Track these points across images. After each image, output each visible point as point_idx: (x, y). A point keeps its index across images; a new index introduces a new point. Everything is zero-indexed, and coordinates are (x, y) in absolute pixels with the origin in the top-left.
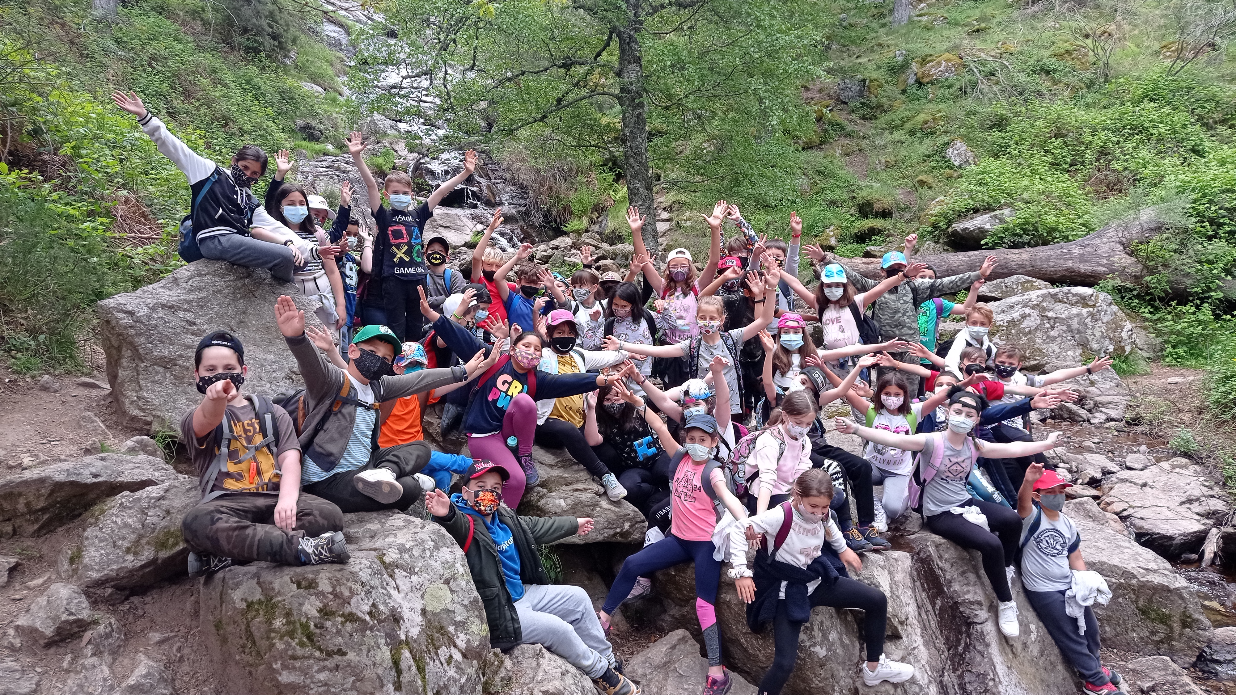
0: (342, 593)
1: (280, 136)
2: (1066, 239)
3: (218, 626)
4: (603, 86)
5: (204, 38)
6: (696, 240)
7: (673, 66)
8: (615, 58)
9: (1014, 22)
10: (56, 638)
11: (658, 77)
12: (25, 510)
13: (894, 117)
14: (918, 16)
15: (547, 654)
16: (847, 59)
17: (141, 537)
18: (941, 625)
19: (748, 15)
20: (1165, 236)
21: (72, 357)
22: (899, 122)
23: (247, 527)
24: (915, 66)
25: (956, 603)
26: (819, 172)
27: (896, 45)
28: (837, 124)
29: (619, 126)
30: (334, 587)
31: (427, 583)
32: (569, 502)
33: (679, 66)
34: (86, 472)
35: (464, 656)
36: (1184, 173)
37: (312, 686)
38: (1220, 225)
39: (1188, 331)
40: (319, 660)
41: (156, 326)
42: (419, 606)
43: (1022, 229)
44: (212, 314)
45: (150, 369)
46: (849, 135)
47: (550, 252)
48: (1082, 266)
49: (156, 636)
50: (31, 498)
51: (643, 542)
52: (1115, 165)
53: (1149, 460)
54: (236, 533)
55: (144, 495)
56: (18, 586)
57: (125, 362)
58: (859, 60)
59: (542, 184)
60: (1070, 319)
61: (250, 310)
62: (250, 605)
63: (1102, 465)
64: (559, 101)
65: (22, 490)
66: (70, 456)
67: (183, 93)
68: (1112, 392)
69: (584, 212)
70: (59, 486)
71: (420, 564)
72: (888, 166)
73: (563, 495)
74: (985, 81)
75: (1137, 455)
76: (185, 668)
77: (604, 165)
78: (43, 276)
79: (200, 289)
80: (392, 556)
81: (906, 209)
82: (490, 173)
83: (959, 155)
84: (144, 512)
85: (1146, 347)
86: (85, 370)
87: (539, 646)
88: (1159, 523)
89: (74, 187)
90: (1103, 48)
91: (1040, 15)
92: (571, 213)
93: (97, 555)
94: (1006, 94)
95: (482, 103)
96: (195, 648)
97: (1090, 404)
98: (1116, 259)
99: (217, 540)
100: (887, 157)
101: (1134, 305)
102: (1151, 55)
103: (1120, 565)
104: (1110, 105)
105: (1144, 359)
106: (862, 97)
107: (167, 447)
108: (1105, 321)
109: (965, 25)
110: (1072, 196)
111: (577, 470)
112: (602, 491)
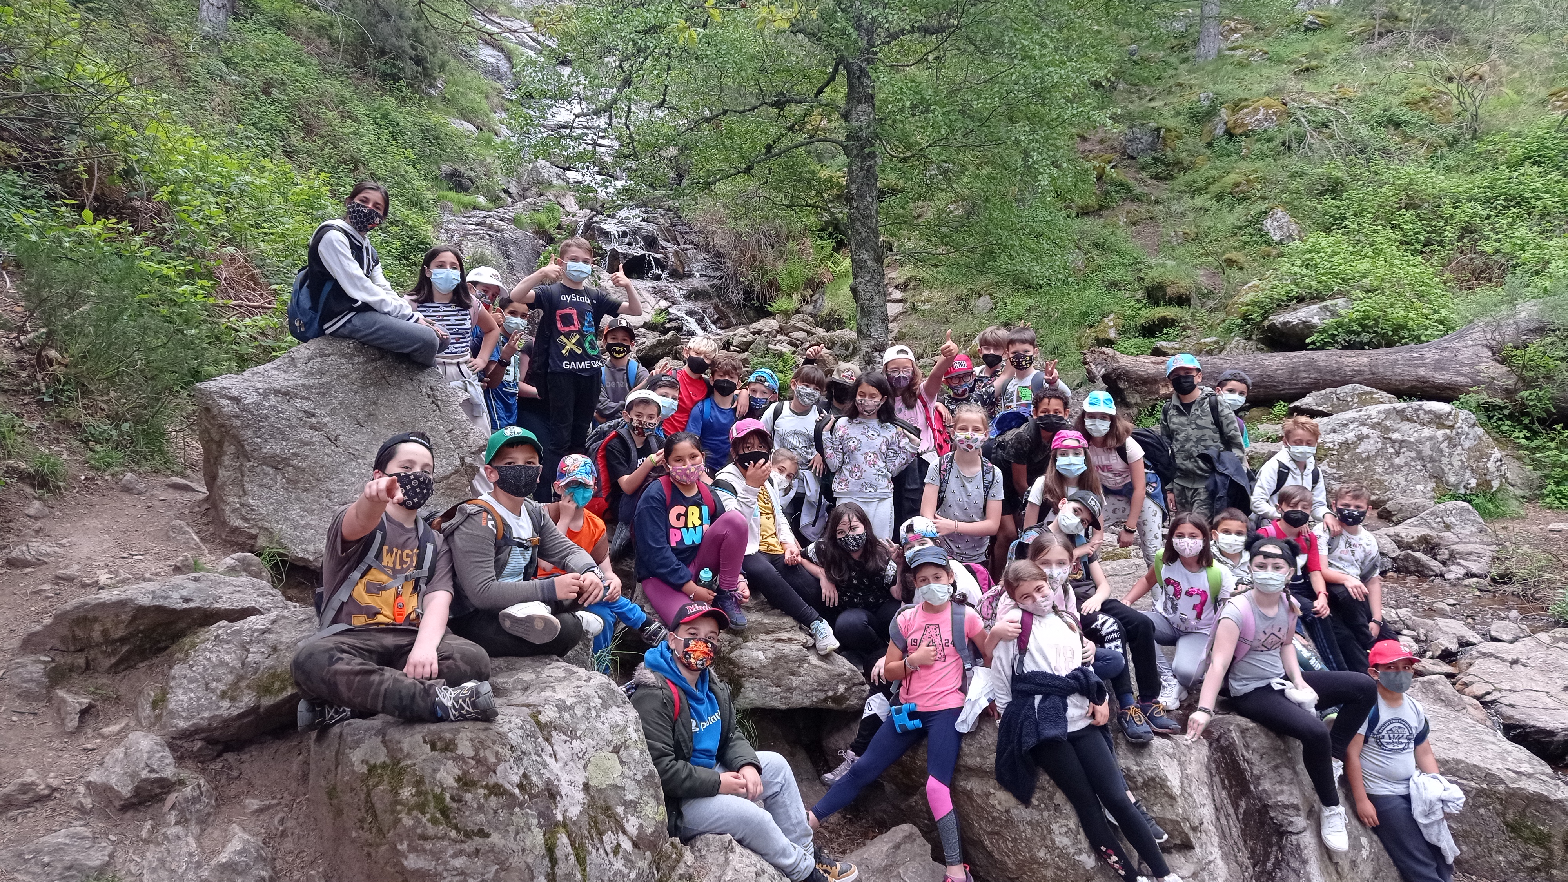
0: (486, 758)
1: (421, 184)
2: (1418, 339)
3: (332, 793)
4: (824, 130)
5: (331, 60)
6: (936, 327)
7: (913, 106)
8: (840, 95)
9: (1355, 60)
10: (134, 800)
11: (894, 121)
12: (101, 640)
13: (1196, 177)
14: (1230, 49)
15: (738, 848)
16: (1137, 102)
17: (240, 678)
18: (1246, 834)
19: (1013, 44)
20: (1549, 340)
21: (161, 451)
22: (1202, 184)
23: (371, 672)
24: (1224, 113)
25: (1266, 806)
26: (1097, 245)
27: (1201, 86)
28: (1122, 184)
29: (844, 181)
30: (477, 750)
31: (591, 751)
32: (770, 654)
33: (922, 106)
34: (176, 595)
35: (635, 845)
37: (445, 874)
40: (455, 841)
41: (267, 417)
42: (580, 779)
43: (1360, 325)
44: (335, 404)
45: (258, 470)
46: (1137, 199)
47: (750, 337)
48: (1437, 375)
49: (254, 804)
50: (109, 625)
51: (862, 710)
52: (1483, 246)
53: (1522, 630)
54: (358, 678)
55: (246, 627)
56: (90, 733)
57: (227, 460)
58: (1153, 104)
59: (743, 252)
60: (1421, 442)
61: (382, 400)
62: (372, 769)
63: (1459, 633)
64: (769, 148)
65: (98, 614)
66: (156, 574)
67: (303, 128)
68: (1473, 539)
69: (795, 289)
70: (142, 611)
71: (583, 727)
72: (1186, 239)
73: (762, 646)
74: (1315, 135)
75: (1506, 622)
76: (288, 844)
77: (822, 230)
78: (130, 350)
79: (322, 373)
80: (549, 714)
81: (1209, 295)
82: (679, 237)
83: (1280, 228)
84: (244, 647)
85: (1519, 482)
86: (176, 468)
87: (728, 836)
88: (1534, 712)
89: (169, 241)
90: (1471, 96)
91: (1389, 51)
92: (778, 289)
93: (186, 698)
94: (1343, 151)
95: (672, 149)
96: (301, 821)
97: (1444, 554)
98: (1482, 367)
99: (335, 684)
100: (1186, 227)
101: (1505, 428)
102: (1536, 105)
103: (1482, 765)
104: (1479, 169)
105: (1516, 498)
106: (1155, 150)
107: (275, 567)
108: (1466, 447)
109: (1291, 62)
110: (1427, 285)
111: (780, 615)
112: (811, 642)
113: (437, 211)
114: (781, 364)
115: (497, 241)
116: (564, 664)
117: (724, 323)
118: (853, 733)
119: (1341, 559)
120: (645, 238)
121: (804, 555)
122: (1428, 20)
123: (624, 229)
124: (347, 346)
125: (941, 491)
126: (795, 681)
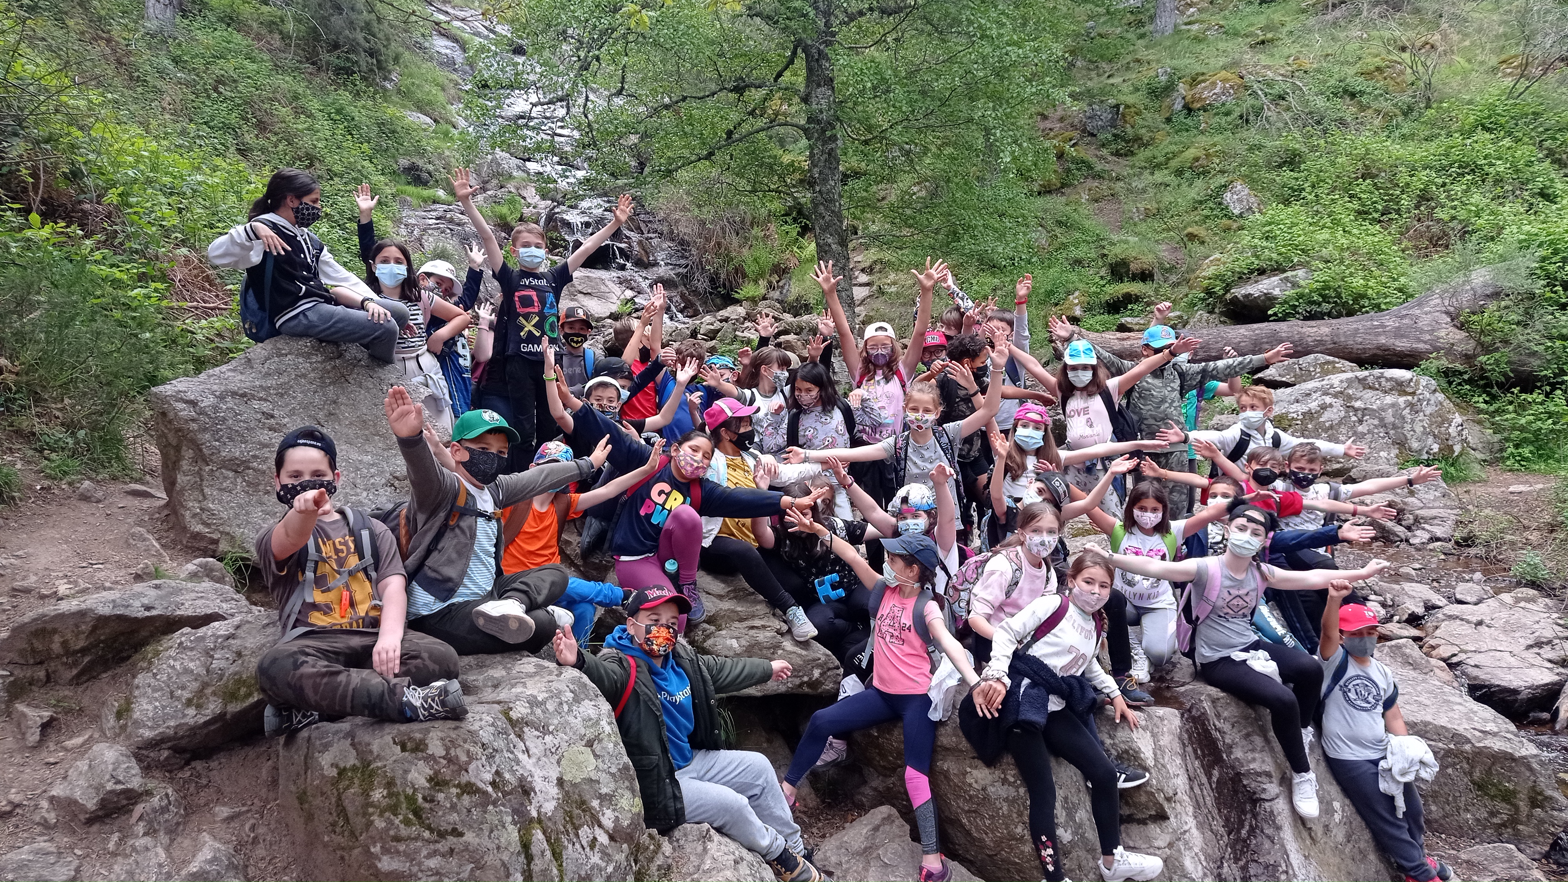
0: (457, 757)
1: (379, 179)
2: (1377, 308)
3: (302, 798)
4: (786, 115)
5: (283, 55)
6: (903, 310)
7: (874, 88)
8: (801, 79)
9: (1310, 31)
10: (100, 813)
11: (856, 103)
12: (61, 651)
13: (1156, 153)
14: (1186, 24)
16: (1096, 79)
17: (205, 685)
18: (1219, 802)
19: (970, 22)
20: (1504, 304)
21: (119, 458)
22: (1163, 159)
23: (338, 673)
24: (1182, 88)
25: (1238, 774)
26: (1060, 223)
27: (1158, 61)
28: (1083, 162)
29: (806, 165)
30: (448, 750)
31: (564, 745)
32: (744, 642)
33: (882, 88)
34: (137, 604)
35: (612, 838)
36: (1530, 223)
37: (420, 875)
39: (1535, 426)
40: (429, 842)
41: (224, 419)
42: (554, 775)
43: (1321, 295)
44: (294, 404)
45: (217, 474)
46: (1099, 176)
47: (717, 325)
48: (1397, 343)
49: (223, 811)
50: (69, 636)
51: (837, 694)
52: (1440, 214)
53: (1486, 592)
54: (325, 680)
55: (210, 633)
56: (52, 746)
57: (185, 465)
58: (1111, 81)
59: (708, 240)
60: (1383, 410)
61: (342, 399)
62: (342, 772)
63: (1425, 597)
64: (730, 134)
65: (57, 625)
66: (117, 583)
67: (256, 126)
68: (1436, 504)
69: (761, 275)
70: (102, 621)
71: (556, 722)
72: (1148, 215)
73: (736, 634)
74: (1272, 107)
75: (1470, 584)
76: (260, 851)
77: (786, 215)
78: (83, 356)
79: (279, 373)
80: (520, 710)
81: (1171, 269)
82: (642, 225)
83: (1240, 201)
84: (209, 654)
85: (1480, 446)
86: (135, 475)
87: (706, 826)
88: (1498, 672)
89: (121, 244)
90: (1424, 64)
91: (1343, 22)
92: (744, 276)
93: (150, 707)
94: (1300, 123)
95: (632, 137)
96: (272, 827)
97: (1409, 519)
98: (1442, 333)
99: (301, 688)
100: (1147, 203)
101: (1465, 393)
102: (1487, 72)
103: (1449, 726)
104: (1433, 137)
105: (1478, 461)
106: (1115, 127)
107: (238, 571)
108: (1428, 412)
109: (1246, 36)
110: (1385, 254)
111: (754, 603)
112: (786, 628)
113: (396, 206)
115: (458, 235)
116: (536, 660)
117: (691, 312)
123: (586, 219)
124: (305, 344)
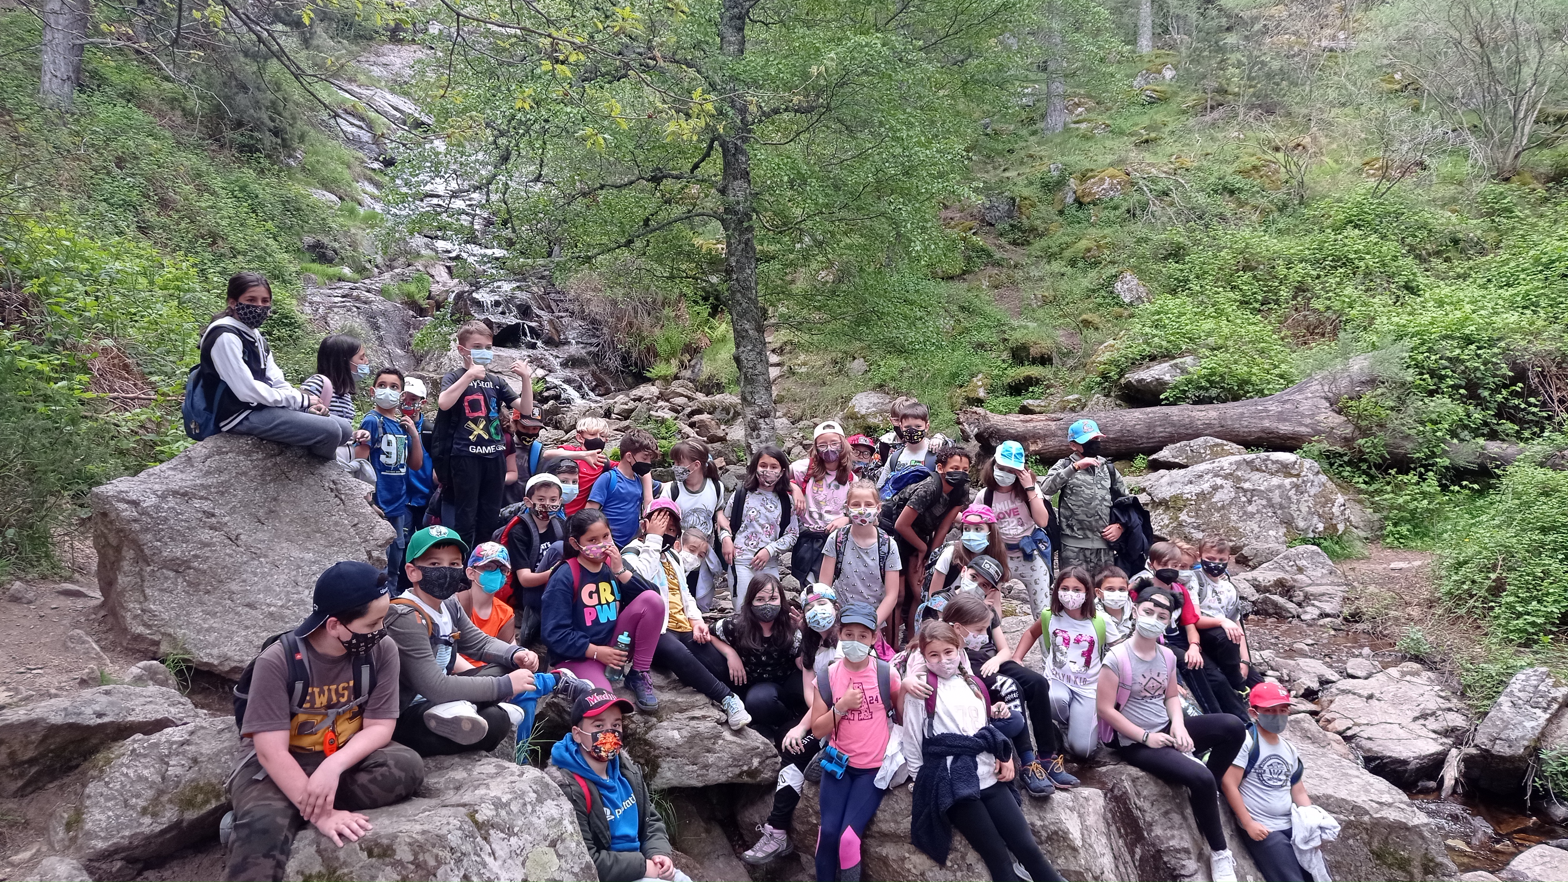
0: (425, 862)
1: (283, 257)
2: (1261, 393)
5: (184, 132)
6: (813, 390)
8: (717, 171)
9: (1190, 131)
12: (7, 763)
13: (1051, 243)
14: (1075, 123)
16: (992, 173)
17: (161, 793)
18: (1142, 880)
19: (881, 124)
20: (1379, 391)
21: (48, 556)
22: (1057, 249)
24: (1073, 183)
25: (1159, 851)
26: (962, 309)
27: (1050, 158)
28: (983, 250)
29: (723, 254)
30: (416, 855)
31: (529, 846)
32: (685, 733)
33: (798, 181)
34: (88, 711)
36: (1398, 315)
38: (1442, 378)
39: (1412, 506)
41: (166, 519)
42: (519, 877)
43: (1208, 381)
44: (235, 502)
45: (158, 574)
46: (998, 264)
47: (632, 405)
48: (1281, 426)
50: (16, 747)
51: (775, 783)
52: (1316, 304)
53: (1375, 666)
55: (163, 739)
57: (126, 565)
58: (1007, 174)
59: (619, 319)
60: (1270, 491)
61: (283, 496)
62: (308, 879)
63: (1319, 672)
64: (647, 221)
65: (5, 736)
66: (62, 689)
67: (157, 203)
68: (1324, 581)
69: (673, 354)
70: (54, 730)
71: (520, 823)
72: (1045, 302)
73: (677, 725)
74: (1157, 203)
75: (1360, 660)
78: (12, 454)
79: (220, 471)
80: (485, 813)
81: (1069, 354)
83: (1130, 290)
84: (163, 760)
85: (1361, 524)
86: (63, 573)
88: (1389, 743)
89: (40, 334)
90: (1296, 164)
91: (1220, 123)
92: (656, 355)
93: (103, 817)
94: (1183, 217)
97: (1299, 596)
98: (1321, 417)
100: (1045, 290)
101: (1345, 474)
102: (1353, 172)
103: (1349, 798)
104: (1308, 232)
105: (1359, 538)
106: (1012, 218)
107: (180, 673)
108: (1312, 493)
109: (1131, 135)
110: (1265, 341)
111: (692, 693)
112: (724, 717)
113: (300, 284)
114: (663, 431)
116: (494, 760)
117: (602, 391)
118: (768, 806)
119: (1210, 608)
120: (519, 307)
121: (712, 632)
122: (1254, 95)
123: (497, 298)
125: (838, 562)
126: (711, 758)
